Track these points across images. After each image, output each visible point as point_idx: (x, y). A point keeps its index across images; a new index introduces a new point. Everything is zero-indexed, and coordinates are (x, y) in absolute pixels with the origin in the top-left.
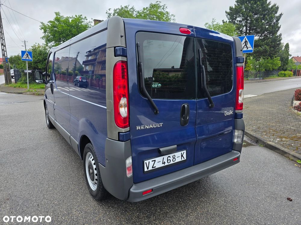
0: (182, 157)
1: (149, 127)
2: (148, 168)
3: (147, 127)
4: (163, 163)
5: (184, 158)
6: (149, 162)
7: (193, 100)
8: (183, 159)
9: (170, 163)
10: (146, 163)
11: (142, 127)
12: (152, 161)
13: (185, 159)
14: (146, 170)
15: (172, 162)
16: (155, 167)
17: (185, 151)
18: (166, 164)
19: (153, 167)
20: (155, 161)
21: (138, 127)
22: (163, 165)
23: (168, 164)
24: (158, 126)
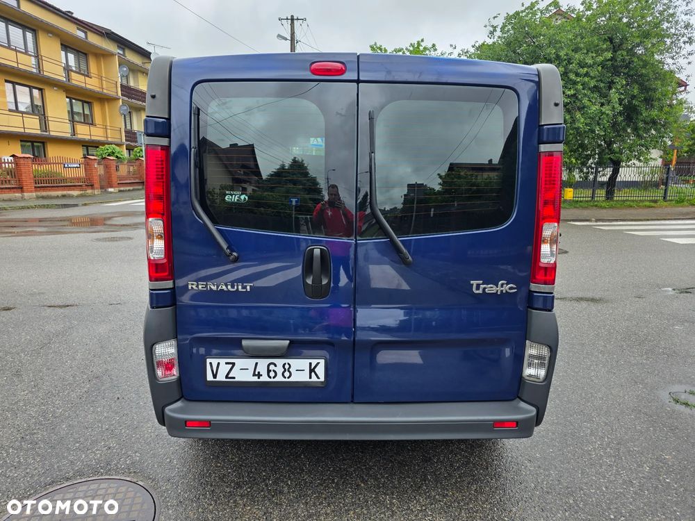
0: (313, 374)
1: (218, 287)
2: (215, 376)
3: (212, 287)
4: (254, 375)
5: (318, 378)
6: (219, 363)
7: (345, 240)
8: (314, 379)
9: (274, 378)
10: (211, 363)
11: (200, 287)
12: (226, 363)
13: (322, 379)
14: (210, 377)
15: (279, 378)
16: (234, 378)
17: (322, 362)
18: (264, 378)
19: (227, 377)
20: (233, 364)
21: (192, 284)
22: (255, 379)
23: (269, 380)
24: (240, 287)
